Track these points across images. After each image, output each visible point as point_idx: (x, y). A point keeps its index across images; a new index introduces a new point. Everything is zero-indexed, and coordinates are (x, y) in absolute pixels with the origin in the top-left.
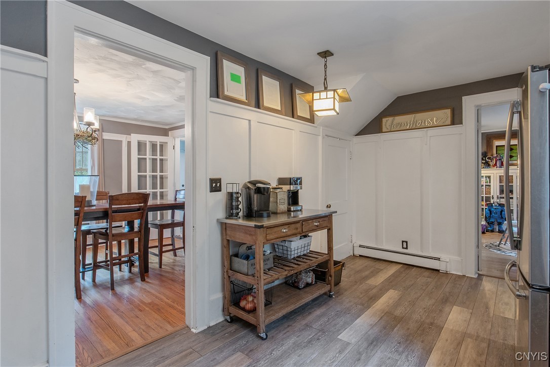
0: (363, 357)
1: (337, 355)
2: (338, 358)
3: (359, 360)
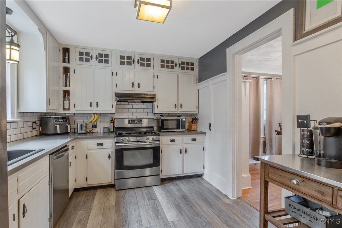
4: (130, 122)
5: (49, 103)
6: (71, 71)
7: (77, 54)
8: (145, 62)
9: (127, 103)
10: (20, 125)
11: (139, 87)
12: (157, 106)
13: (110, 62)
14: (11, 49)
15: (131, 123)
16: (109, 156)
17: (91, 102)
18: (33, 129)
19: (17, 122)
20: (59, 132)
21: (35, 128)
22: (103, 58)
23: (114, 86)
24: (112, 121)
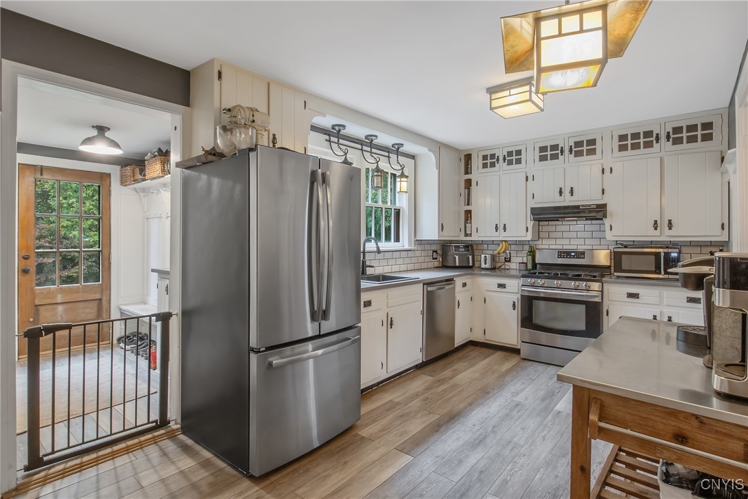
0: (476, 475)
1: (509, 477)
2: (508, 475)
3: (480, 472)
4: (561, 255)
5: (442, 228)
6: (474, 183)
7: (481, 158)
8: (584, 147)
9: (560, 223)
10: (418, 253)
11: (572, 195)
12: (611, 226)
13: (523, 161)
14: (401, 181)
15: (564, 257)
16: (514, 305)
17: (497, 225)
18: (433, 259)
19: (414, 251)
20: (457, 265)
21: (436, 259)
22: (514, 157)
23: (530, 196)
24: (531, 252)
